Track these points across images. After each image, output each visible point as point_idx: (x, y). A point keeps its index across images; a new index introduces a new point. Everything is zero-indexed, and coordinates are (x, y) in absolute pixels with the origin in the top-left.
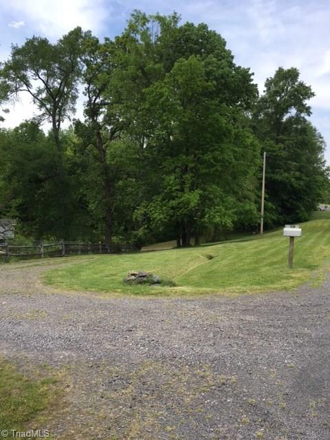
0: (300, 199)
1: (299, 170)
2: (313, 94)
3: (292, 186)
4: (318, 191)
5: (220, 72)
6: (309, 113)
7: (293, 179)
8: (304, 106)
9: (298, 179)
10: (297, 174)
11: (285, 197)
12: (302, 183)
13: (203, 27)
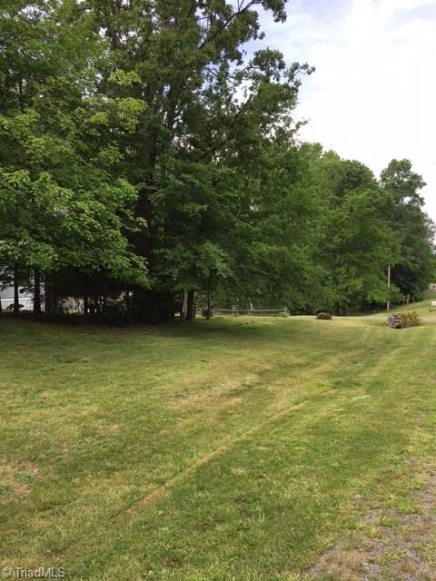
0: (415, 280)
1: (414, 254)
2: (425, 184)
3: (409, 269)
4: (431, 273)
5: (376, 200)
6: (423, 204)
7: (410, 263)
8: (417, 196)
9: (414, 262)
10: (413, 258)
11: (402, 279)
12: (417, 266)
13: (356, 164)
